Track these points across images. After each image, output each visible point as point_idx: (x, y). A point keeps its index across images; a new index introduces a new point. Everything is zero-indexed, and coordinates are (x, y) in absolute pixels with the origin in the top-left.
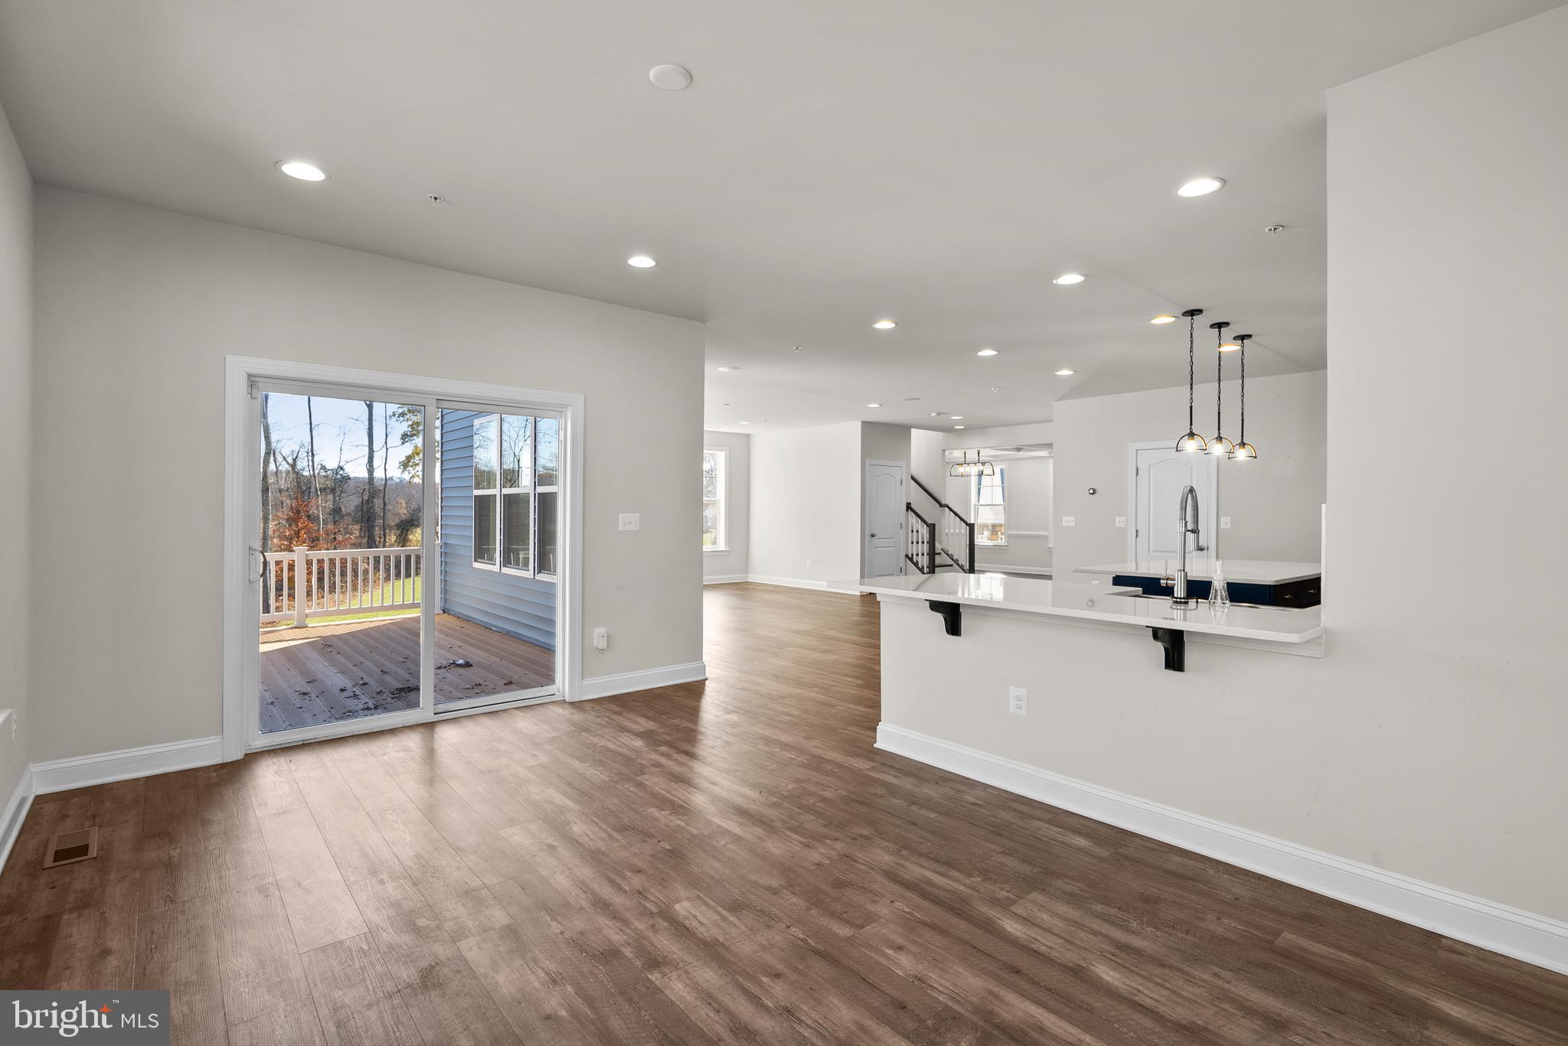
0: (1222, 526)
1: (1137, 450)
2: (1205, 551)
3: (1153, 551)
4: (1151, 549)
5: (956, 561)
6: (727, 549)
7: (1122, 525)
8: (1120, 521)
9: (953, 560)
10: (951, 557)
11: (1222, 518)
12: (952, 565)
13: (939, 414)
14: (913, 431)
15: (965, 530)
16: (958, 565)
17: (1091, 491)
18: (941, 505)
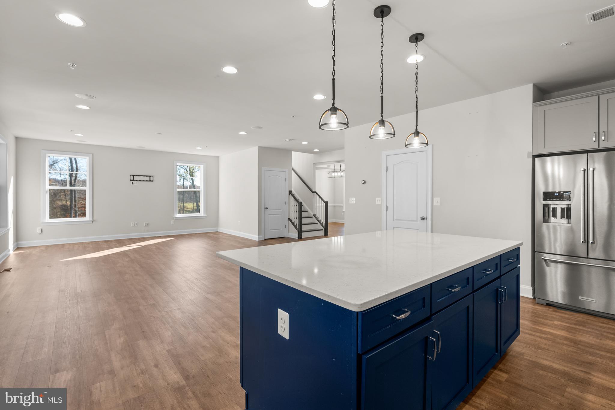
0: (435, 204)
1: (387, 156)
2: (425, 220)
3: (396, 220)
4: (395, 219)
5: (319, 221)
6: (205, 215)
7: (379, 203)
8: (378, 201)
9: (318, 220)
10: (317, 219)
11: (435, 199)
12: (317, 223)
13: (290, 140)
14: (293, 152)
15: (323, 204)
16: (320, 223)
17: (363, 182)
18: (313, 192)
